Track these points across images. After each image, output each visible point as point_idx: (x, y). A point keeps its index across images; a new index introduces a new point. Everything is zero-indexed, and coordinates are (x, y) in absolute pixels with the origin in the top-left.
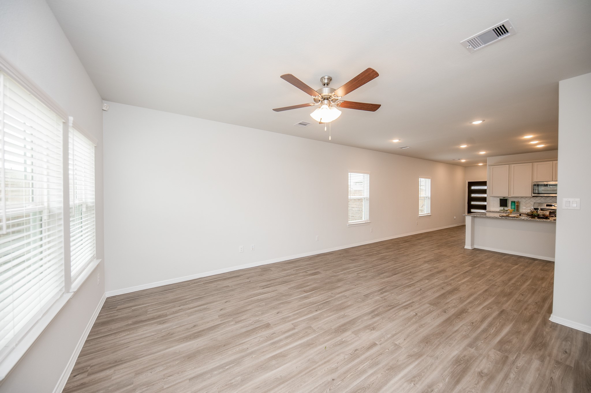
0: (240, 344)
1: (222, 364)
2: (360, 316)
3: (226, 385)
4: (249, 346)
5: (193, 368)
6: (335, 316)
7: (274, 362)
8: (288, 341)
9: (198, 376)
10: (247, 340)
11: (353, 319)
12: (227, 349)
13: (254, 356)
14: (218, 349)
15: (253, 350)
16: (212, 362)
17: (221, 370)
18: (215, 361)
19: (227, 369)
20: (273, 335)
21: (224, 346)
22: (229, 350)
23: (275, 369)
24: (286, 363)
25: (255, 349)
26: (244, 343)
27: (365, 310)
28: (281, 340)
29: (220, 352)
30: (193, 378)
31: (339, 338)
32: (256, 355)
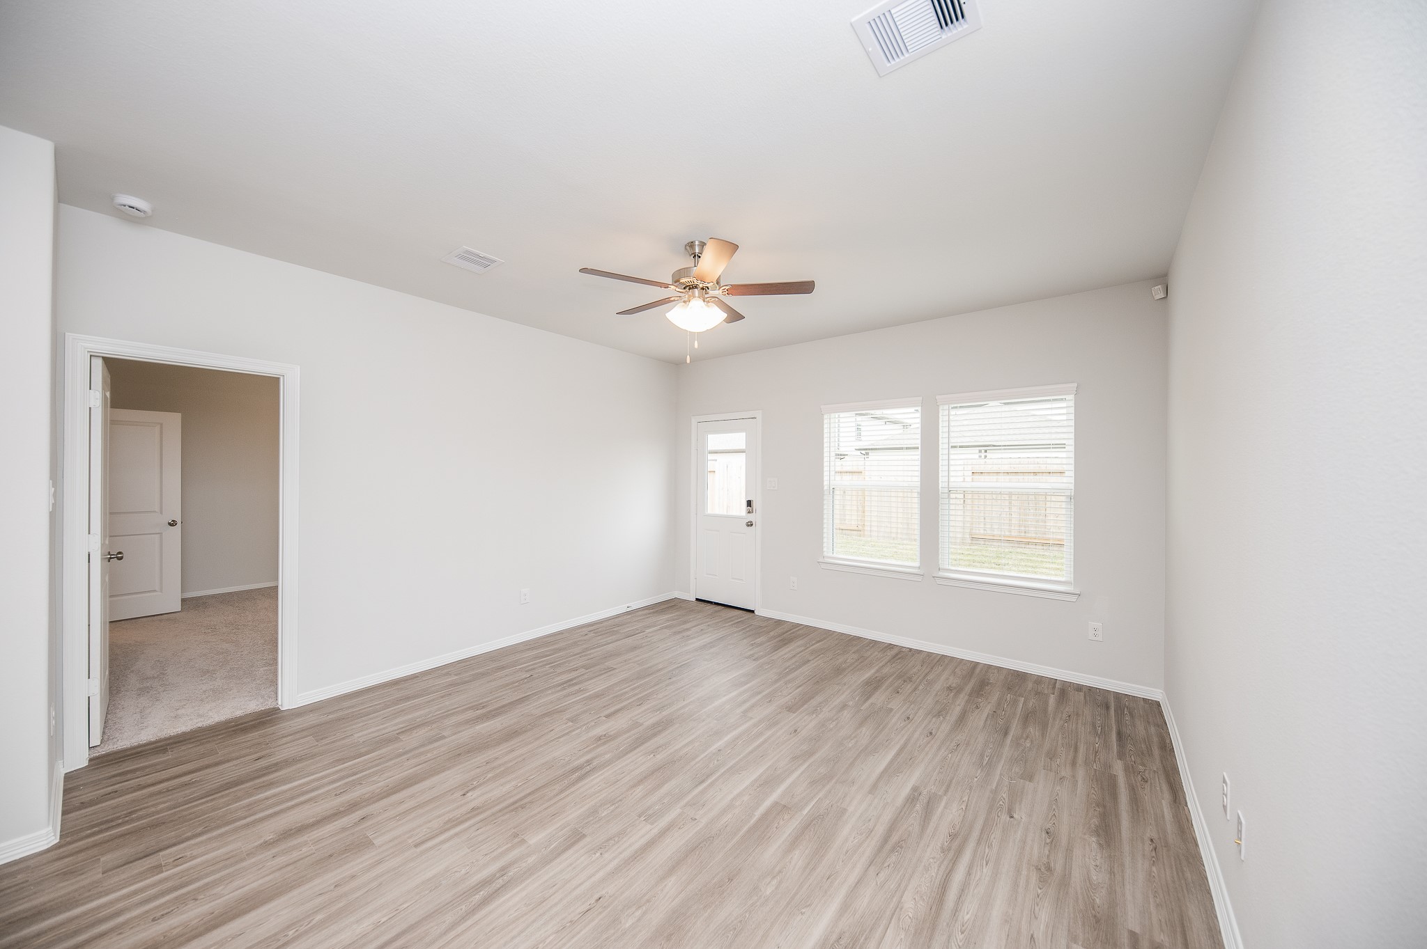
2: (619, 758)
6: (676, 748)
11: (635, 748)
27: (602, 777)
31: (664, 713)
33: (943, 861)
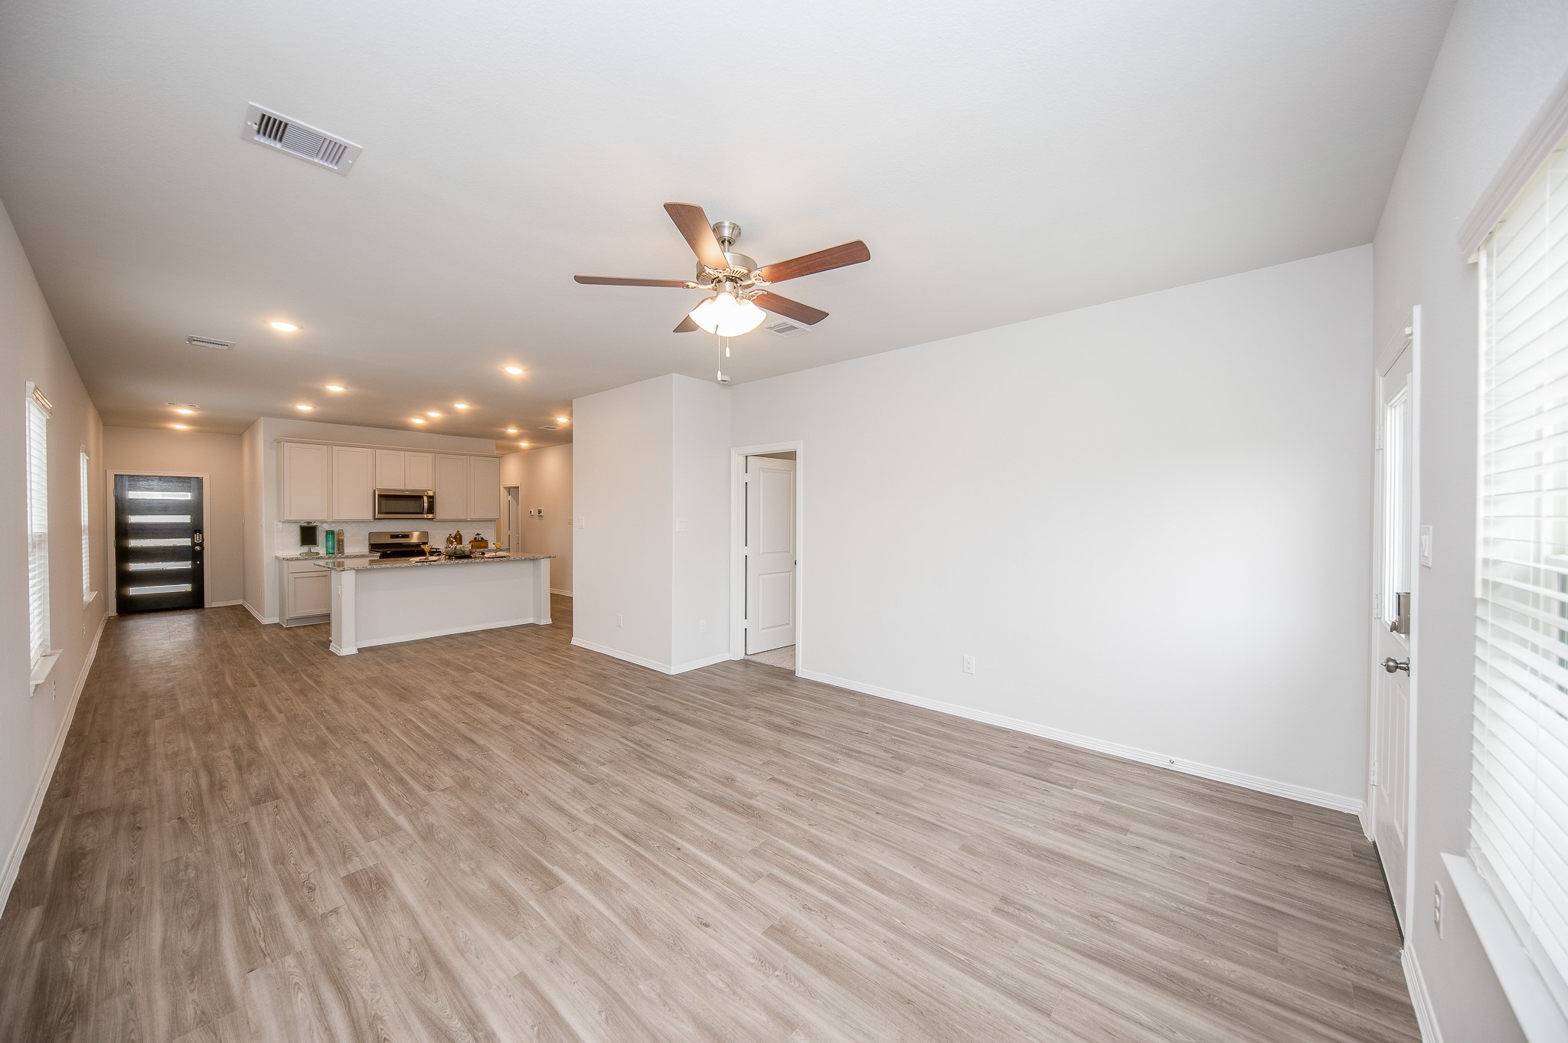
0: (882, 966)
1: (962, 970)
3: (995, 937)
4: (875, 944)
5: (1022, 1033)
7: (892, 884)
8: (819, 877)
9: (1027, 1004)
10: (857, 956)
12: (916, 987)
13: (899, 921)
14: (929, 1011)
15: (882, 930)
16: (973, 999)
17: (977, 965)
18: (967, 993)
19: (964, 954)
20: (812, 907)
21: (909, 1002)
22: (914, 982)
23: (906, 878)
24: (882, 866)
25: (876, 927)
26: (871, 959)
28: (824, 889)
29: (934, 999)
30: (1040, 1010)
32: (894, 919)
33: (366, 1009)
